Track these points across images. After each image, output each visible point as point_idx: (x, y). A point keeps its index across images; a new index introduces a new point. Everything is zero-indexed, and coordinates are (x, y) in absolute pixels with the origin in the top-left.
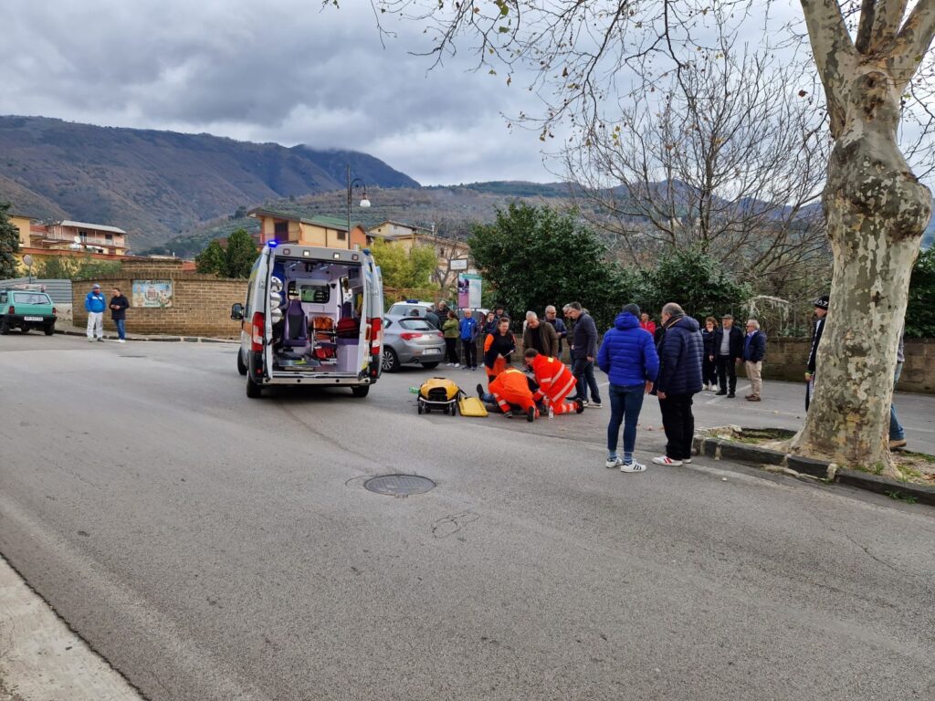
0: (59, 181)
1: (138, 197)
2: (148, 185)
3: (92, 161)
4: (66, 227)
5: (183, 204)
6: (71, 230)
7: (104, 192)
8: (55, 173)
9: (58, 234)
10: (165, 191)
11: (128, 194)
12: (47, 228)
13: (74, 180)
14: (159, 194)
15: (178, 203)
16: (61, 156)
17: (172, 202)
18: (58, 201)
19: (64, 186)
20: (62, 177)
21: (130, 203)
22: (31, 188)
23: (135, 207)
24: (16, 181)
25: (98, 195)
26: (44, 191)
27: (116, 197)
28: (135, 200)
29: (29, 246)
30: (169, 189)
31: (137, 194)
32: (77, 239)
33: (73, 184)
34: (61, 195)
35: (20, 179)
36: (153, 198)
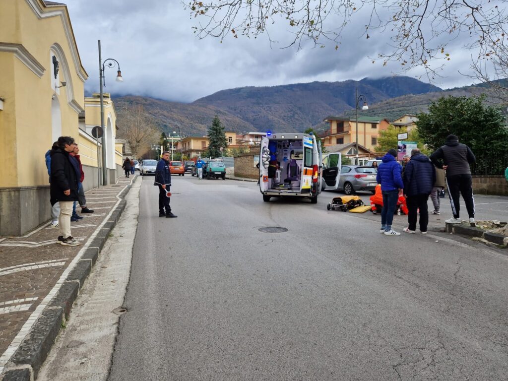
0: (253, 114)
1: (284, 118)
2: (289, 111)
3: (266, 104)
4: (250, 135)
5: (305, 118)
6: (252, 136)
7: (270, 117)
8: (252, 111)
9: (247, 138)
10: (297, 113)
11: (280, 117)
12: (243, 136)
13: (259, 113)
14: (294, 115)
15: (302, 118)
16: (254, 103)
17: (299, 118)
18: (252, 123)
19: (255, 117)
20: (254, 113)
21: (281, 121)
22: (242, 119)
23: (284, 122)
24: (237, 117)
25: (268, 119)
26: (247, 120)
27: (276, 119)
28: (284, 119)
29: (235, 144)
30: (299, 112)
31: (285, 116)
32: (251, 140)
33: (259, 115)
34: (254, 120)
35: (239, 115)
36: (291, 117)
